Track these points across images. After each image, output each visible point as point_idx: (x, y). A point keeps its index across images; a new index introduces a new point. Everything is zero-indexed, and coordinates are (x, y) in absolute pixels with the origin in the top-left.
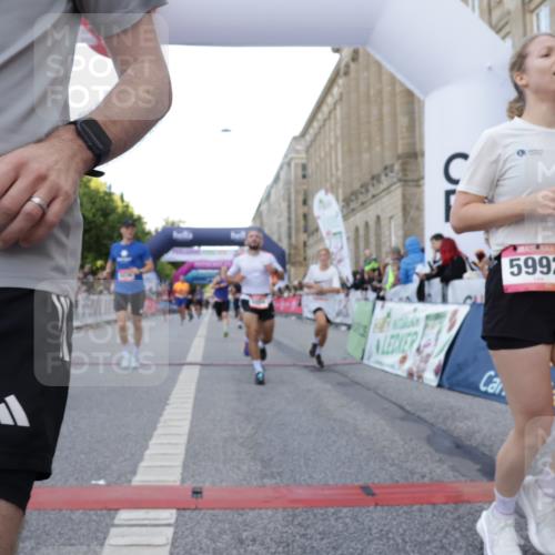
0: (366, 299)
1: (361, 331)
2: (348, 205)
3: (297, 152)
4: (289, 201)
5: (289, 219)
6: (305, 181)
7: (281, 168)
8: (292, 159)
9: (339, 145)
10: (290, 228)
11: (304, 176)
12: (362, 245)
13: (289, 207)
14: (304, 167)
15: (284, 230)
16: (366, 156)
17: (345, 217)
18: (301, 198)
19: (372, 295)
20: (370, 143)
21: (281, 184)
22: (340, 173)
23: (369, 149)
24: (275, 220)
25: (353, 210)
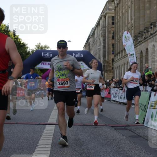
0: (146, 91)
1: (143, 108)
2: (137, 39)
3: (110, 10)
4: (105, 37)
5: (104, 47)
6: (113, 26)
7: (100, 18)
8: (106, 13)
9: (133, 5)
10: (105, 51)
11: (113, 23)
12: (144, 61)
13: (105, 40)
14: (113, 18)
15: (101, 52)
16: (148, 12)
17: (135, 46)
18: (111, 35)
19: (149, 89)
20: (150, 4)
21: (100, 27)
22: (133, 21)
23: (150, 8)
24: (97, 47)
25: (140, 42)
